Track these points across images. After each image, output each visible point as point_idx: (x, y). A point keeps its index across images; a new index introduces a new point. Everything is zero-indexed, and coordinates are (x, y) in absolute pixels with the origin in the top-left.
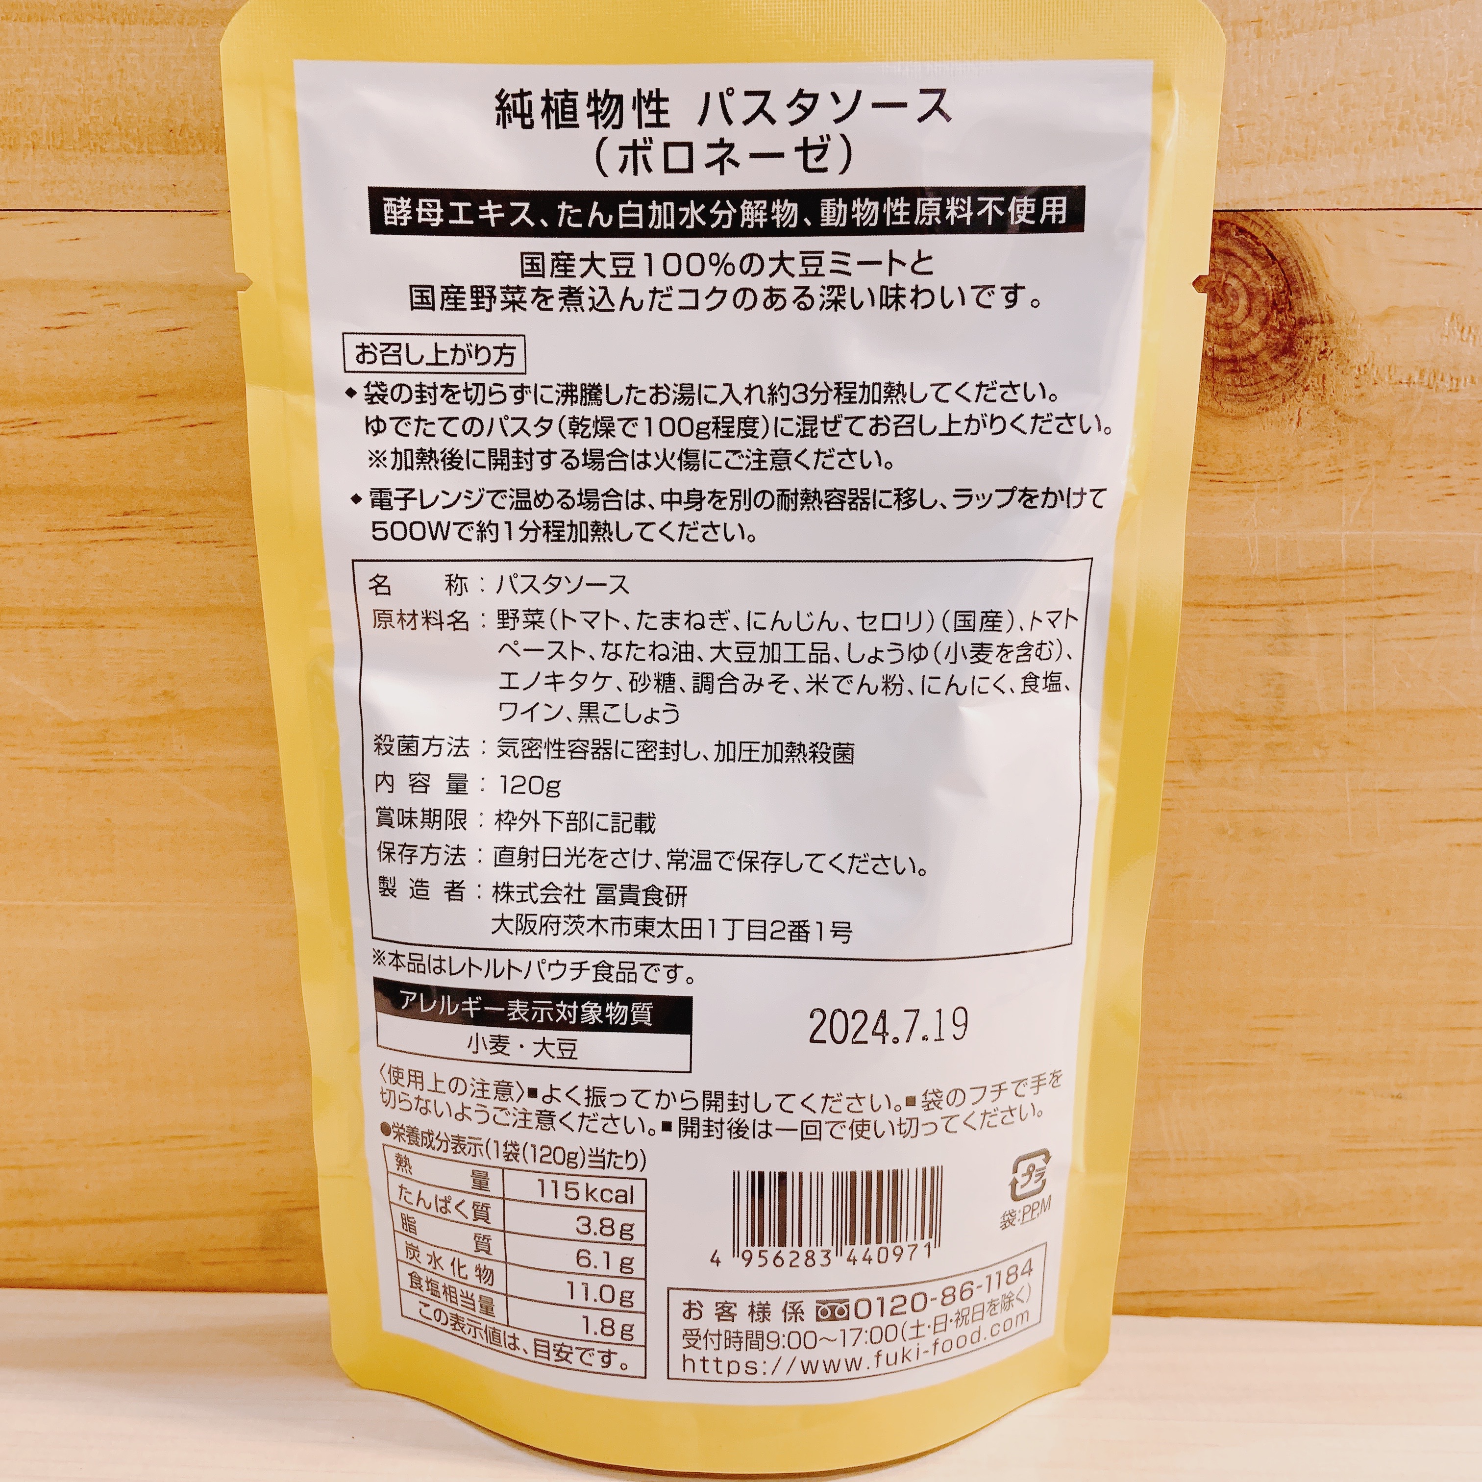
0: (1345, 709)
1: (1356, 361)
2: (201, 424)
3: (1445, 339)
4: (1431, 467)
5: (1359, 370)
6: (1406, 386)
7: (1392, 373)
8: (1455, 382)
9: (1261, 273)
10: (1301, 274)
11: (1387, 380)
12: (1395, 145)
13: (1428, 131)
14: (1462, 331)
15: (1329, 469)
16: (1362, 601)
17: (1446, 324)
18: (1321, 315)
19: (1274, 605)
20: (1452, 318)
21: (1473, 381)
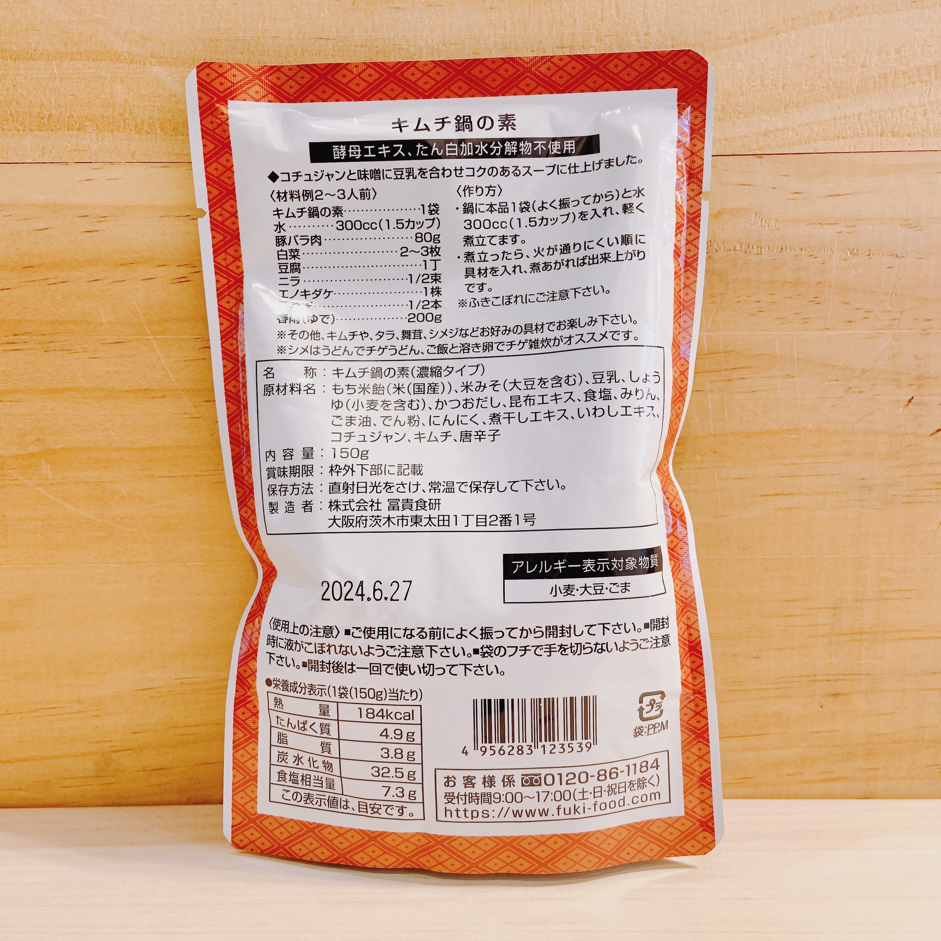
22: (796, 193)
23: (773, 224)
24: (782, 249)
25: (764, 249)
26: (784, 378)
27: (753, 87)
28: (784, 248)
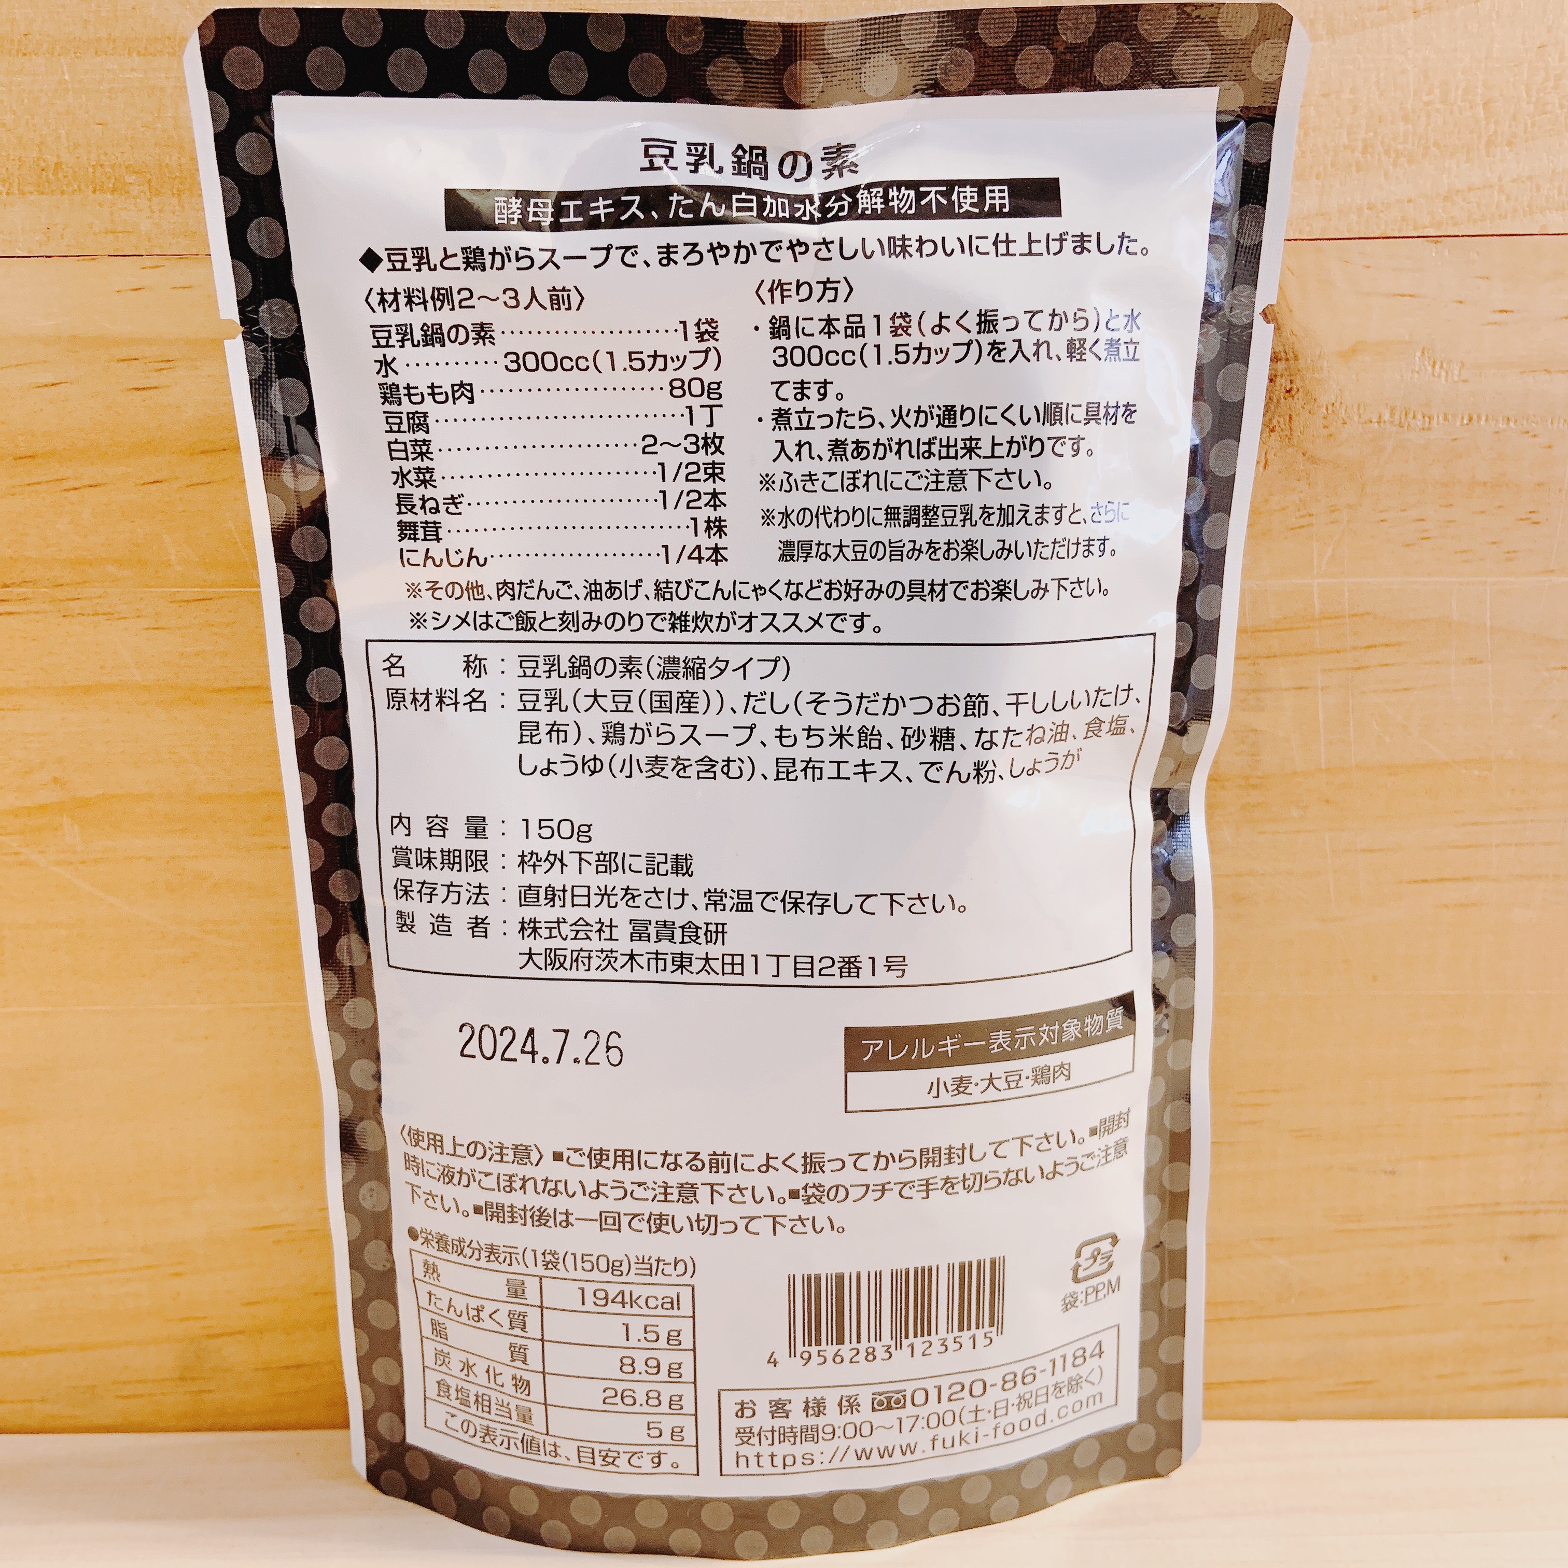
23: (1456, 372)
24: (1470, 419)
25: (1435, 419)
28: (1475, 417)
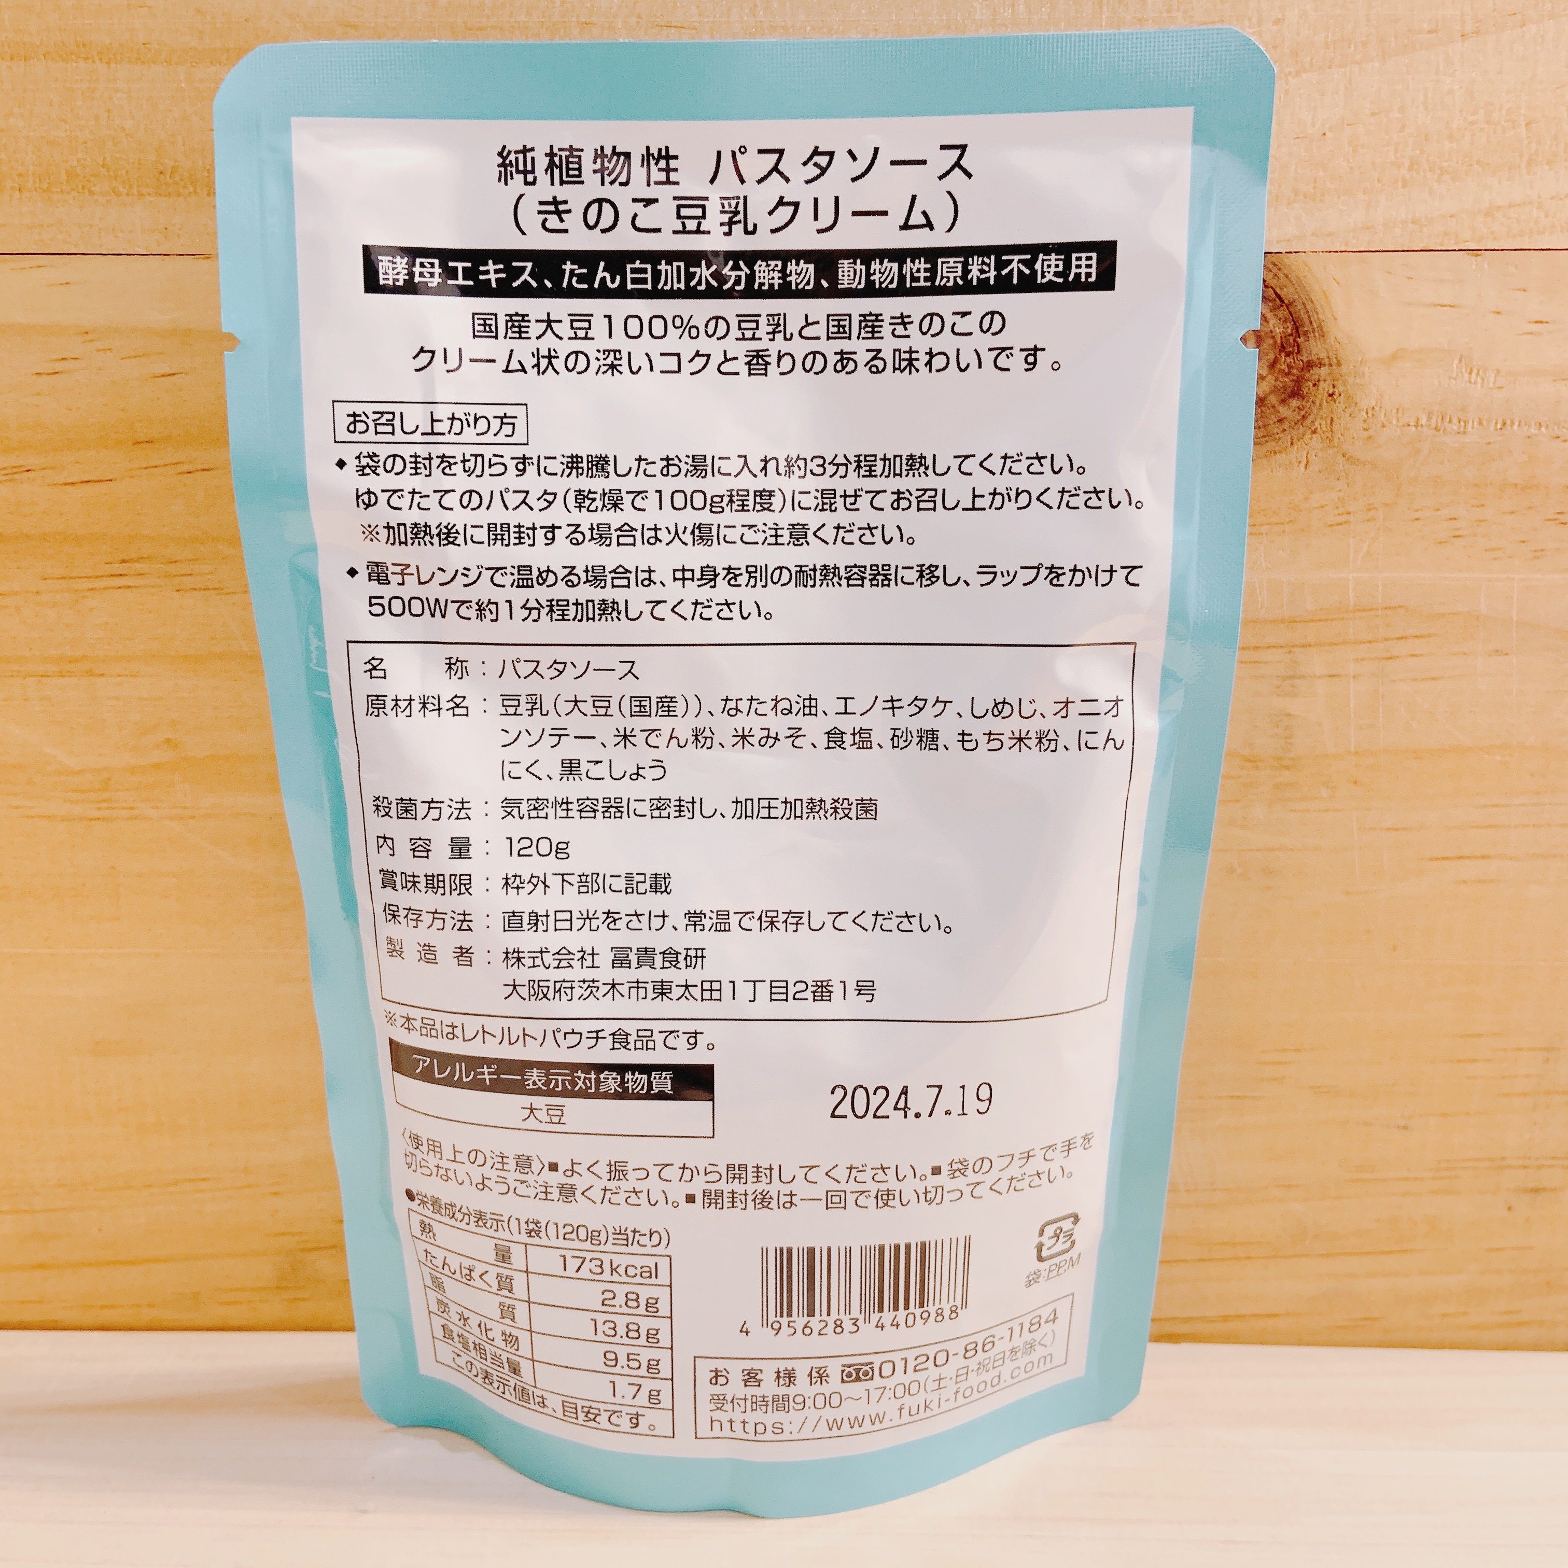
0: (1353, 750)
1: (1364, 404)
2: (198, 471)
3: (1453, 382)
4: (1438, 510)
5: (1367, 413)
6: (1414, 429)
7: (1400, 415)
8: (1462, 424)
9: (1269, 315)
10: (1309, 317)
11: (1394, 422)
12: (1404, 186)
13: (1438, 172)
14: (1470, 373)
15: (1336, 512)
16: (1370, 642)
17: (1455, 366)
18: (1328, 357)
19: (1281, 647)
20: (1460, 361)
21: (1480, 423)
22: (1536, 322)
26: (1490, 655)
27: (1472, 123)
